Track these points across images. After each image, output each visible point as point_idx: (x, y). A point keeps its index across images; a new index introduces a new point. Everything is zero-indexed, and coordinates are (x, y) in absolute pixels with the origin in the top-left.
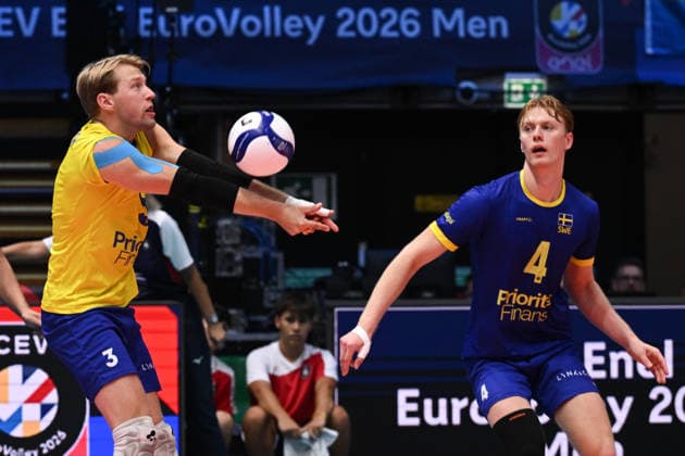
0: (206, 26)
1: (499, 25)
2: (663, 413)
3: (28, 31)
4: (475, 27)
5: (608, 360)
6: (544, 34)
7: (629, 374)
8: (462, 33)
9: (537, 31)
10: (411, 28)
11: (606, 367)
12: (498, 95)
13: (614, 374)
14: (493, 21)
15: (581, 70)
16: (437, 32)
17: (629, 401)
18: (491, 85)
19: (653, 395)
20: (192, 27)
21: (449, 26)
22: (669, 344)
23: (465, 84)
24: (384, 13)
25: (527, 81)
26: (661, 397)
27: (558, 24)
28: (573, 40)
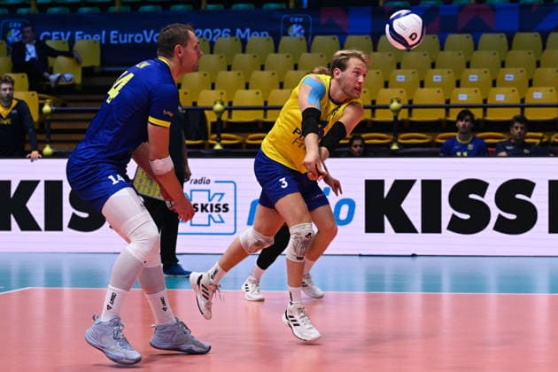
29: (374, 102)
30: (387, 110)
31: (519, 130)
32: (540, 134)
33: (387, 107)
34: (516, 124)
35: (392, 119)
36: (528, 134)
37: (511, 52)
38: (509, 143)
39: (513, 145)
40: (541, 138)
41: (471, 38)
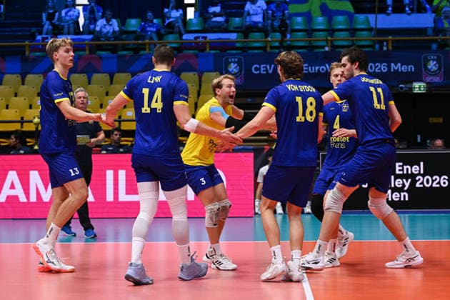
0: (323, 69)
1: (411, 68)
2: (420, 184)
3: (270, 72)
4: (404, 68)
5: (403, 168)
6: (425, 70)
7: (410, 172)
8: (400, 70)
9: (423, 70)
10: (384, 69)
11: (403, 170)
12: (411, 89)
13: (405, 172)
14: (409, 67)
15: (436, 81)
16: (392, 70)
17: (410, 180)
18: (409, 86)
19: (417, 178)
20: (319, 69)
21: (396, 68)
22: (422, 163)
23: (401, 86)
24: (376, 65)
25: (420, 84)
26: (419, 179)
27: (429, 67)
28: (434, 72)
29: (22, 118)
30: (32, 124)
31: (118, 136)
32: (131, 139)
33: (31, 122)
34: (116, 132)
35: (34, 129)
36: (122, 139)
37: (112, 86)
38: (110, 145)
39: (112, 146)
40: (131, 141)
41: (86, 77)
